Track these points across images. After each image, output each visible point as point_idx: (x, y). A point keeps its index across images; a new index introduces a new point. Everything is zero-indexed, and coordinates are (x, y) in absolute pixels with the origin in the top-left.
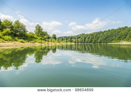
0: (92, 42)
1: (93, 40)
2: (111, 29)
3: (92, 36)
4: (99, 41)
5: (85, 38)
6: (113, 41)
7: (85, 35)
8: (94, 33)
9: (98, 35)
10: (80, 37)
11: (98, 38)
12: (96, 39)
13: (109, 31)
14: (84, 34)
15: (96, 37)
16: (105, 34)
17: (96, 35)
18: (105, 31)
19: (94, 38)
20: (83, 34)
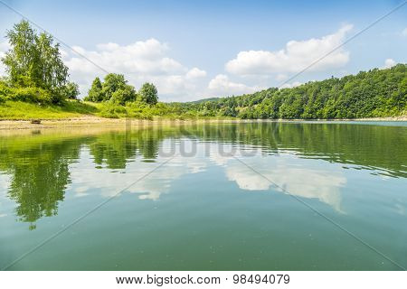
0: (303, 115)
1: (307, 109)
2: (367, 71)
3: (302, 93)
4: (326, 110)
5: (279, 102)
6: (375, 112)
7: (279, 94)
8: (309, 85)
9: (324, 92)
10: (261, 100)
11: (322, 101)
12: (315, 106)
13: (362, 76)
14: (277, 89)
15: (315, 98)
16: (345, 87)
17: (318, 92)
18: (346, 78)
19: (310, 102)
20: (273, 90)
